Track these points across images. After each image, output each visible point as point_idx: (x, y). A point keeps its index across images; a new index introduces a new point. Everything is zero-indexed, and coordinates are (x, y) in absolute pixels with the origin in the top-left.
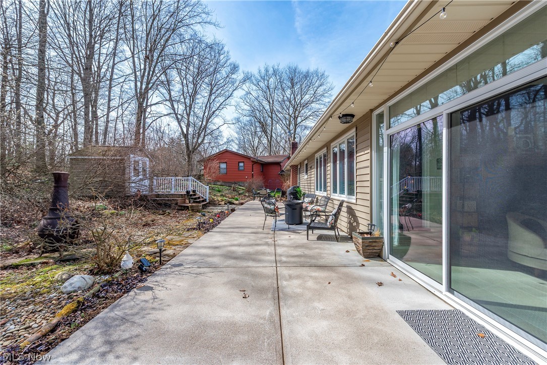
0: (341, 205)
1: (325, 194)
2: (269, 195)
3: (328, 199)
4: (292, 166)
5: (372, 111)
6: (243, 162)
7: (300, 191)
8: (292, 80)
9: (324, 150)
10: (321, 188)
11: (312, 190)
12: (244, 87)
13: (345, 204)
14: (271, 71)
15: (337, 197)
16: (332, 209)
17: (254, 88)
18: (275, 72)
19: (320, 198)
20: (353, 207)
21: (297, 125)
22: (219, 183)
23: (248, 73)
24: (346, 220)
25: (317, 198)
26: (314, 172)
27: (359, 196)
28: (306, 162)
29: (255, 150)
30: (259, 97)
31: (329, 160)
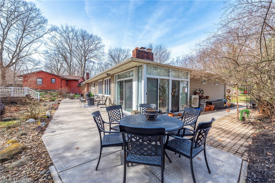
0: (107, 98)
1: (102, 95)
2: (74, 96)
3: (103, 96)
4: (87, 83)
5: (114, 74)
6: (55, 79)
7: (92, 94)
8: (83, 37)
9: (102, 80)
10: (100, 92)
11: (97, 94)
12: (51, 33)
13: (108, 98)
14: (70, 29)
15: (106, 96)
16: (104, 99)
17: (59, 35)
18: (73, 31)
19: (100, 96)
20: (110, 98)
21: (86, 60)
22: (38, 90)
23: (55, 26)
24: (108, 102)
25: (99, 97)
26: (98, 87)
27: (112, 95)
28: (94, 82)
29: (58, 71)
30: (62, 41)
31: (103, 84)
